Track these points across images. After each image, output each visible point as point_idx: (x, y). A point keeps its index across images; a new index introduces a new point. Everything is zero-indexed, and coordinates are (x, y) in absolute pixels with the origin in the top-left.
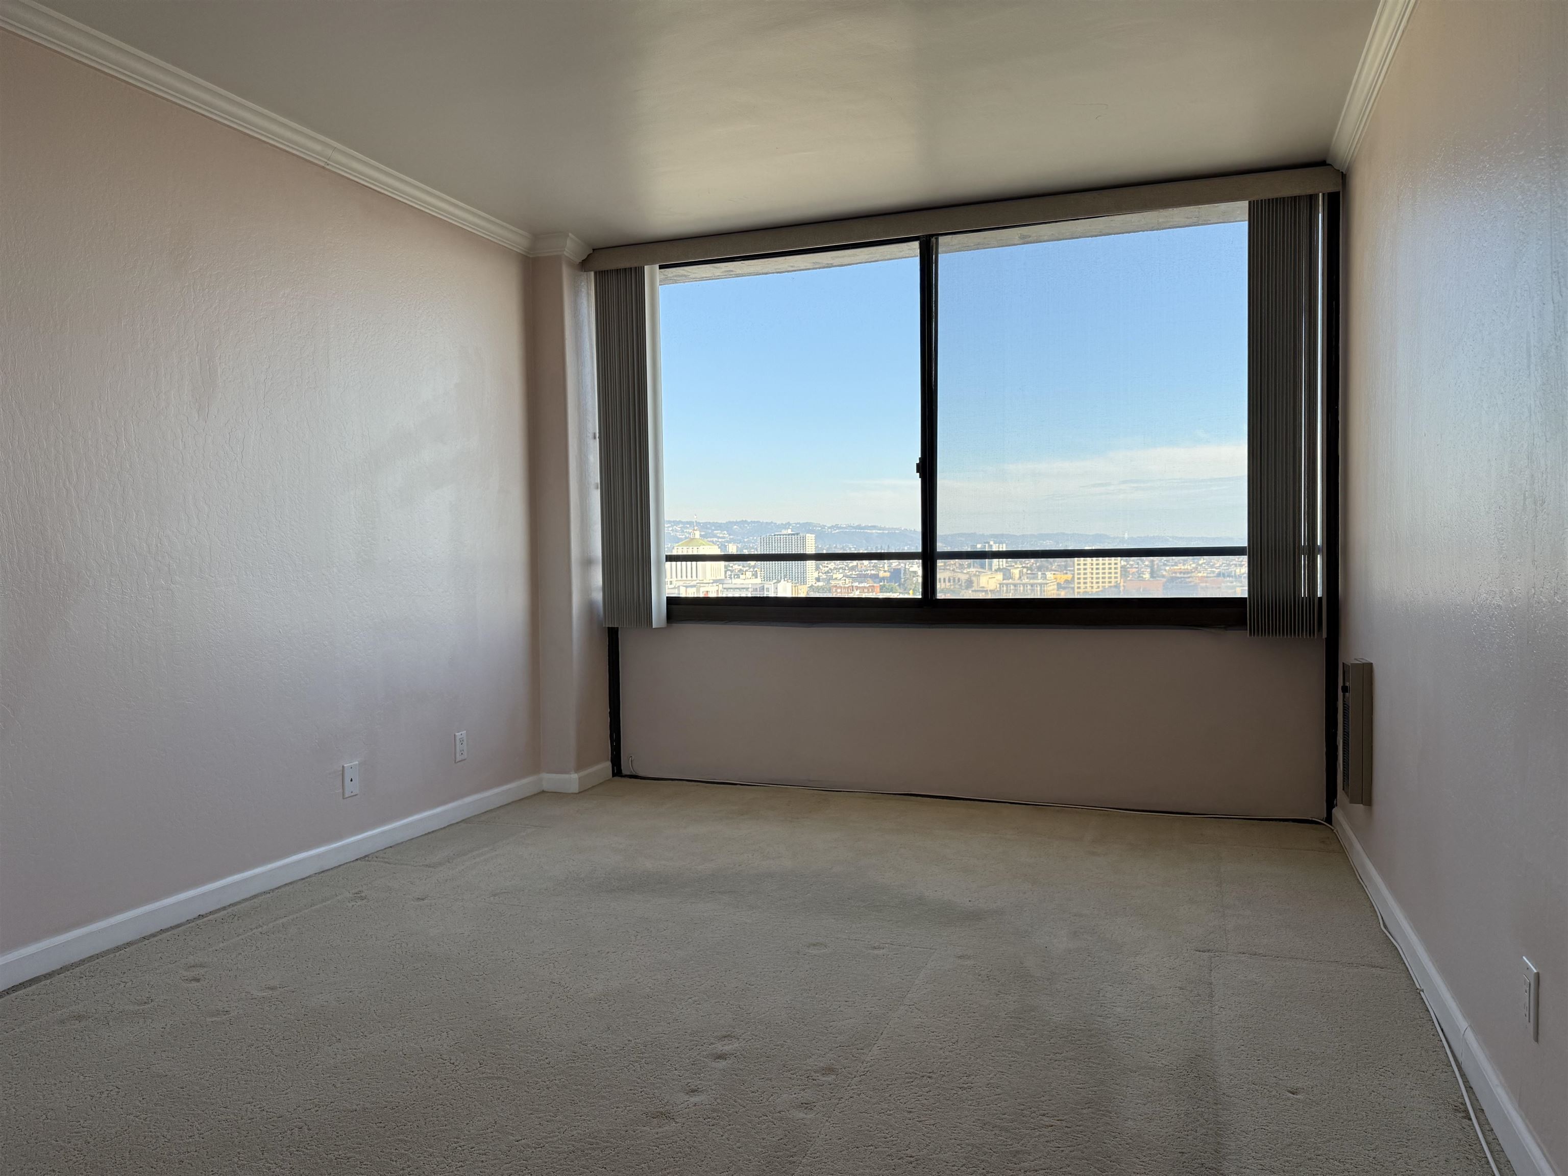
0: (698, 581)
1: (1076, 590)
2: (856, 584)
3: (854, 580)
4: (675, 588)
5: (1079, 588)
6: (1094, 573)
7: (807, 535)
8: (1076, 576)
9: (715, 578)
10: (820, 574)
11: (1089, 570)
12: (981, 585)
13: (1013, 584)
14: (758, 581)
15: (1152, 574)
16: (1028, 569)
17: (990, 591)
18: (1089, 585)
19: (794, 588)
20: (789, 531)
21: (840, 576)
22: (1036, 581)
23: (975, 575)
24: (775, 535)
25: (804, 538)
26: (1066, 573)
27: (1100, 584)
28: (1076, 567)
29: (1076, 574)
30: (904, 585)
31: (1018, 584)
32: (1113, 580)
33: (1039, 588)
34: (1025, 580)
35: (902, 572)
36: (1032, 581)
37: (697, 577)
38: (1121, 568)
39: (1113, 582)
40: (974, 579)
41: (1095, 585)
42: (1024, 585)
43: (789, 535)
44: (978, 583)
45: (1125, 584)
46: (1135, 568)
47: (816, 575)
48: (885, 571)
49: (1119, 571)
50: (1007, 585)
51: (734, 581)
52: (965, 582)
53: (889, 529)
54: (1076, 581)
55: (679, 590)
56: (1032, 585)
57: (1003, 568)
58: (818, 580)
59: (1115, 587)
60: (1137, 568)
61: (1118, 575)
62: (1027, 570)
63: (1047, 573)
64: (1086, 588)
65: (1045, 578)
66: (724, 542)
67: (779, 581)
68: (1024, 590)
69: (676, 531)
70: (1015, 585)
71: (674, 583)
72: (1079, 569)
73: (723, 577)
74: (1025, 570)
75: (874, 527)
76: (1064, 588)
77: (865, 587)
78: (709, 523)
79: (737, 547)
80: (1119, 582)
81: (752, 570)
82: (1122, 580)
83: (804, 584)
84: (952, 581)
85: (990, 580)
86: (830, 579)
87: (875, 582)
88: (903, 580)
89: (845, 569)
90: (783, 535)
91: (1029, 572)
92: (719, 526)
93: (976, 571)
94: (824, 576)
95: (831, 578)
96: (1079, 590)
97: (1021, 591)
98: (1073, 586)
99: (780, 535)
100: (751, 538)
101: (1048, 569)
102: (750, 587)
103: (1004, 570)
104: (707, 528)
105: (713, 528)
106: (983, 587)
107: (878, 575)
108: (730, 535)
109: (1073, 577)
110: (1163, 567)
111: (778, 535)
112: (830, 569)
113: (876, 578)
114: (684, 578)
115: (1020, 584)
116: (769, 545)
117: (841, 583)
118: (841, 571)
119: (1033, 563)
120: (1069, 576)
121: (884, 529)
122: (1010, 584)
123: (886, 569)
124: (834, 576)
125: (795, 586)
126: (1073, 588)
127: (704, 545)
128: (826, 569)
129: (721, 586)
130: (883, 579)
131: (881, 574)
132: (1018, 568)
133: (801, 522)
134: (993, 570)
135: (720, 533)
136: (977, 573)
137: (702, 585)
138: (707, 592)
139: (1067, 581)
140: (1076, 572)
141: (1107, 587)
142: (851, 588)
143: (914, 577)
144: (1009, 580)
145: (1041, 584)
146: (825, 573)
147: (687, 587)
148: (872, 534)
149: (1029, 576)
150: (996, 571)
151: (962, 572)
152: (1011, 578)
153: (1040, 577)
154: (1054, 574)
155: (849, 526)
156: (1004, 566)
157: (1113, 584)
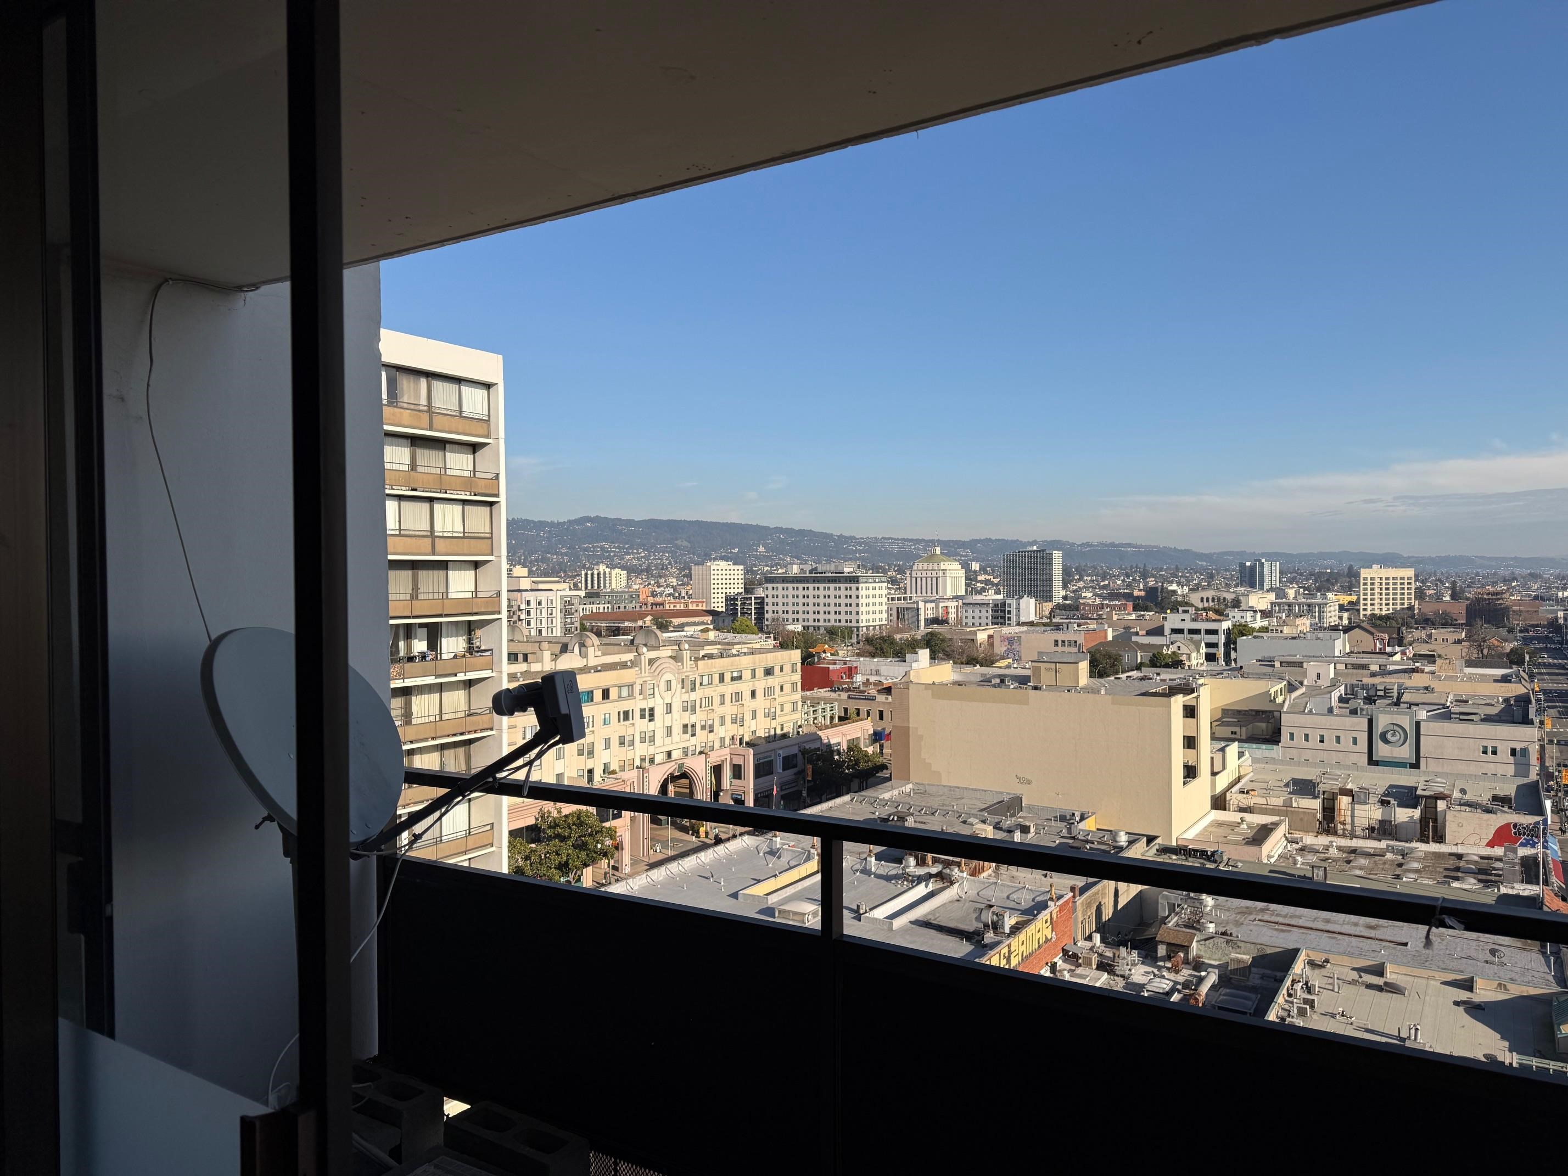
0: (937, 597)
1: (1362, 612)
2: (1107, 602)
3: (1104, 598)
4: (914, 603)
5: (1365, 610)
6: (1384, 594)
7: (1054, 552)
8: (1362, 597)
9: (953, 595)
10: (1068, 592)
11: (1377, 591)
12: (1250, 605)
13: (1286, 604)
14: (1001, 597)
15: (1453, 596)
16: (1305, 589)
17: (1261, 611)
18: (1377, 606)
19: (1038, 605)
20: (1035, 548)
21: (1090, 595)
22: (1313, 601)
23: (1243, 595)
24: (1019, 552)
25: (1050, 555)
26: (1351, 595)
27: (1391, 606)
28: (1362, 587)
29: (1361, 595)
30: (1160, 604)
31: (1292, 604)
32: (1406, 602)
33: (1317, 609)
34: (1302, 600)
35: (1159, 590)
36: (1309, 601)
37: (937, 593)
38: (1415, 589)
39: (1406, 604)
40: (1241, 598)
41: (1384, 607)
42: (1299, 605)
43: (1034, 551)
44: (1247, 602)
45: (1420, 607)
46: (1432, 589)
47: (1064, 593)
48: (1140, 590)
49: (1413, 591)
50: (1280, 604)
51: (974, 597)
52: (1231, 602)
53: (1146, 547)
54: (1362, 601)
55: (918, 605)
56: (1309, 606)
57: (1277, 588)
58: (1065, 598)
59: (1408, 609)
60: (1435, 590)
61: (1413, 596)
62: (1304, 591)
63: (1327, 594)
64: (1374, 609)
65: (1326, 598)
66: (967, 560)
67: (1021, 597)
68: (1299, 610)
69: (919, 549)
70: (1289, 605)
71: (914, 599)
72: (1365, 589)
73: (963, 593)
74: (1302, 590)
75: (1130, 545)
76: (1347, 610)
77: (1116, 605)
78: (953, 541)
79: (980, 565)
80: (1413, 604)
81: (994, 588)
82: (1417, 602)
83: (1050, 601)
84: (1216, 600)
85: (1260, 600)
86: (1078, 598)
87: (1127, 601)
88: (1160, 599)
89: (1096, 588)
90: (1028, 552)
91: (1306, 592)
92: (963, 544)
93: (1245, 590)
94: (1072, 595)
95: (1080, 597)
96: (1365, 613)
97: (1297, 611)
98: (1358, 607)
99: (1025, 552)
100: (995, 556)
101: (1329, 590)
102: (991, 602)
103: (1277, 590)
104: (950, 547)
105: (956, 546)
106: (1253, 607)
107: (1132, 593)
108: (973, 554)
109: (1359, 598)
110: (1467, 589)
111: (1022, 552)
112: (1079, 588)
113: (1129, 597)
114: (924, 594)
115: (1295, 603)
116: (1013, 562)
117: (1090, 602)
118: (1091, 590)
119: (1312, 584)
120: (1354, 598)
121: (1141, 546)
122: (1284, 603)
123: (1142, 587)
124: (1084, 595)
125: (1039, 604)
126: (1358, 610)
127: (945, 561)
128: (1075, 588)
129: (960, 601)
130: (1138, 597)
131: (1136, 593)
132: (1294, 587)
133: (1048, 540)
134: (1265, 590)
135: (963, 551)
136: (1246, 592)
137: (941, 600)
138: (947, 607)
139: (1350, 603)
140: (1362, 592)
141: (1398, 609)
142: (1101, 606)
143: (1172, 596)
144: (1282, 599)
145: (1319, 605)
146: (1074, 592)
147: (926, 602)
148: (1127, 551)
149: (1305, 596)
150: (1268, 591)
151: (1228, 591)
152: (1285, 597)
153: (1319, 597)
154: (1335, 595)
155: (1101, 544)
156: (1278, 586)
157: (1406, 606)
